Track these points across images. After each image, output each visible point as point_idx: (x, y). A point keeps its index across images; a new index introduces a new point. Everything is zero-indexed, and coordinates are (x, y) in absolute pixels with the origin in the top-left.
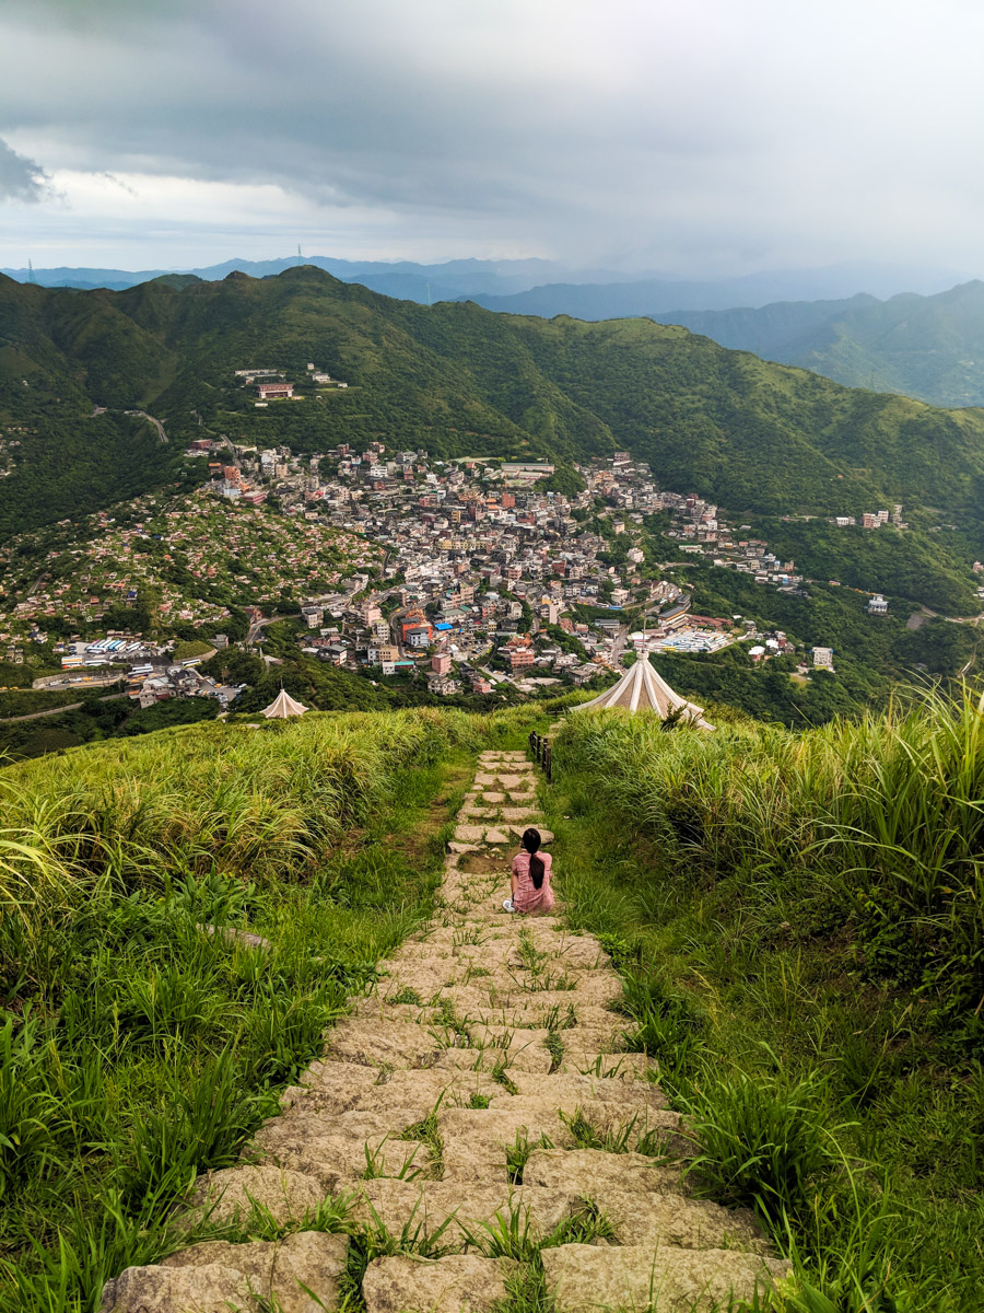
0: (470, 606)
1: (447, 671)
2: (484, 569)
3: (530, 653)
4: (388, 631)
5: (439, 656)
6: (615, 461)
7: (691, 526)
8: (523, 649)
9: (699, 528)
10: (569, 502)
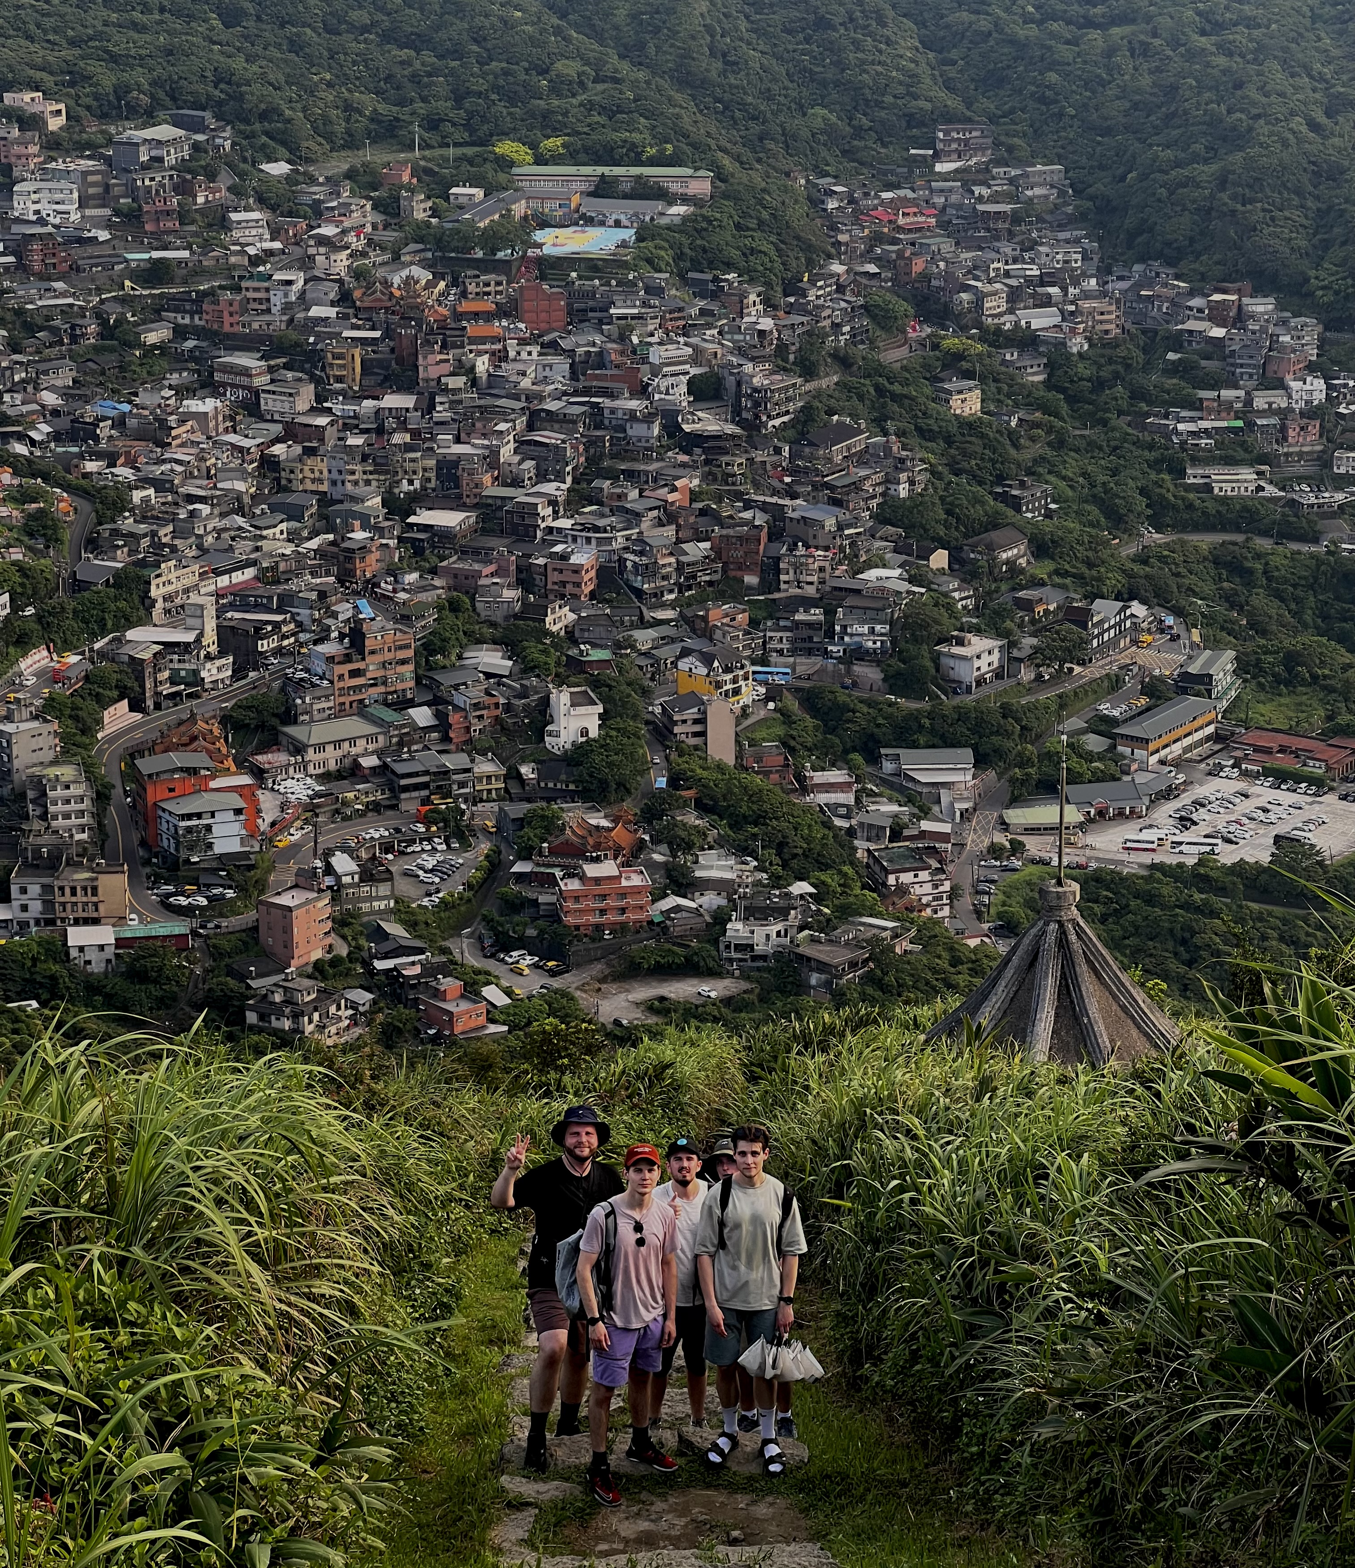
0: (403, 704)
1: (317, 954)
2: (452, 562)
3: (636, 880)
4: (86, 804)
5: (285, 900)
6: (937, 156)
7: (1227, 394)
8: (608, 868)
9: (1260, 402)
10: (770, 305)
